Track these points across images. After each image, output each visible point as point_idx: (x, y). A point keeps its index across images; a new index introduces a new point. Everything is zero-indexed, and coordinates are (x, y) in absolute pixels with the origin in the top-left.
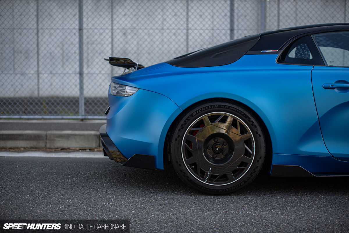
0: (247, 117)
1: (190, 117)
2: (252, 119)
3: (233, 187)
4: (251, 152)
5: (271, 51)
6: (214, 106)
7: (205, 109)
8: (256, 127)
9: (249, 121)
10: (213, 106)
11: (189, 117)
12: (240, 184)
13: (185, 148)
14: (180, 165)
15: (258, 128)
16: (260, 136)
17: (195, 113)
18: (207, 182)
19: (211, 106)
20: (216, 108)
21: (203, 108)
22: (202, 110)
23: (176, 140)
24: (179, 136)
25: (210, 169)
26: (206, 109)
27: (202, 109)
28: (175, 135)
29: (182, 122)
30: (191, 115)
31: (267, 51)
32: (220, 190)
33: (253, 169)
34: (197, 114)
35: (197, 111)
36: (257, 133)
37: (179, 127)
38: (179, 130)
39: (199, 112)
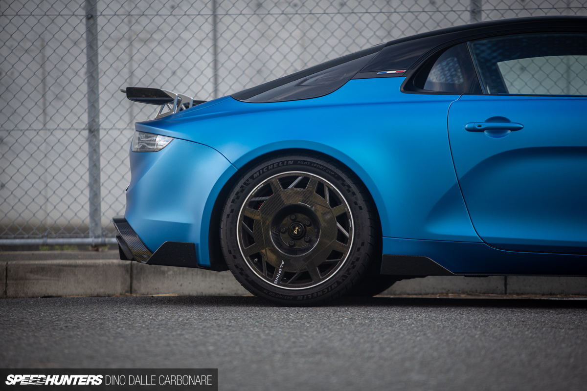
0: (339, 178)
1: (250, 180)
2: (349, 182)
3: (320, 291)
4: (347, 234)
5: (395, 72)
6: (288, 161)
7: (273, 168)
8: (354, 194)
9: (344, 185)
10: (286, 162)
11: (247, 180)
12: (331, 286)
13: (243, 229)
14: (235, 257)
15: (359, 196)
16: (361, 208)
17: (258, 173)
18: (277, 284)
19: (283, 162)
20: (290, 165)
21: (270, 165)
22: (268, 169)
23: (228, 216)
24: (232, 211)
25: (283, 263)
26: (275, 167)
27: (268, 167)
28: (227, 209)
29: (237, 189)
30: (252, 177)
31: (388, 72)
32: (299, 297)
33: (351, 262)
34: (260, 174)
35: (261, 171)
36: (356, 203)
37: (232, 196)
38: (233, 201)
39: (263, 172)
